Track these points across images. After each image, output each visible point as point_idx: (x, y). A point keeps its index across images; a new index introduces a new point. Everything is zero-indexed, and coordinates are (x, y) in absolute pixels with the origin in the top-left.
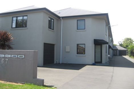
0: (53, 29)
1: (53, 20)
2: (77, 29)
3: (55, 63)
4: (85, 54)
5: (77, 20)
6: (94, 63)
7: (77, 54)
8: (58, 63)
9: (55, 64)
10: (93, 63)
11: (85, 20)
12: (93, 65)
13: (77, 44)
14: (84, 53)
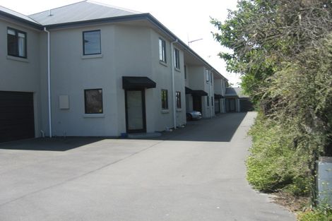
0: (25, 57)
1: (25, 33)
2: (84, 54)
3: (37, 136)
4: (102, 113)
5: (84, 32)
6: (125, 132)
7: (86, 113)
8: (43, 136)
9: (37, 139)
10: (122, 134)
11: (99, 30)
12: (123, 137)
13: (85, 91)
14: (100, 111)
